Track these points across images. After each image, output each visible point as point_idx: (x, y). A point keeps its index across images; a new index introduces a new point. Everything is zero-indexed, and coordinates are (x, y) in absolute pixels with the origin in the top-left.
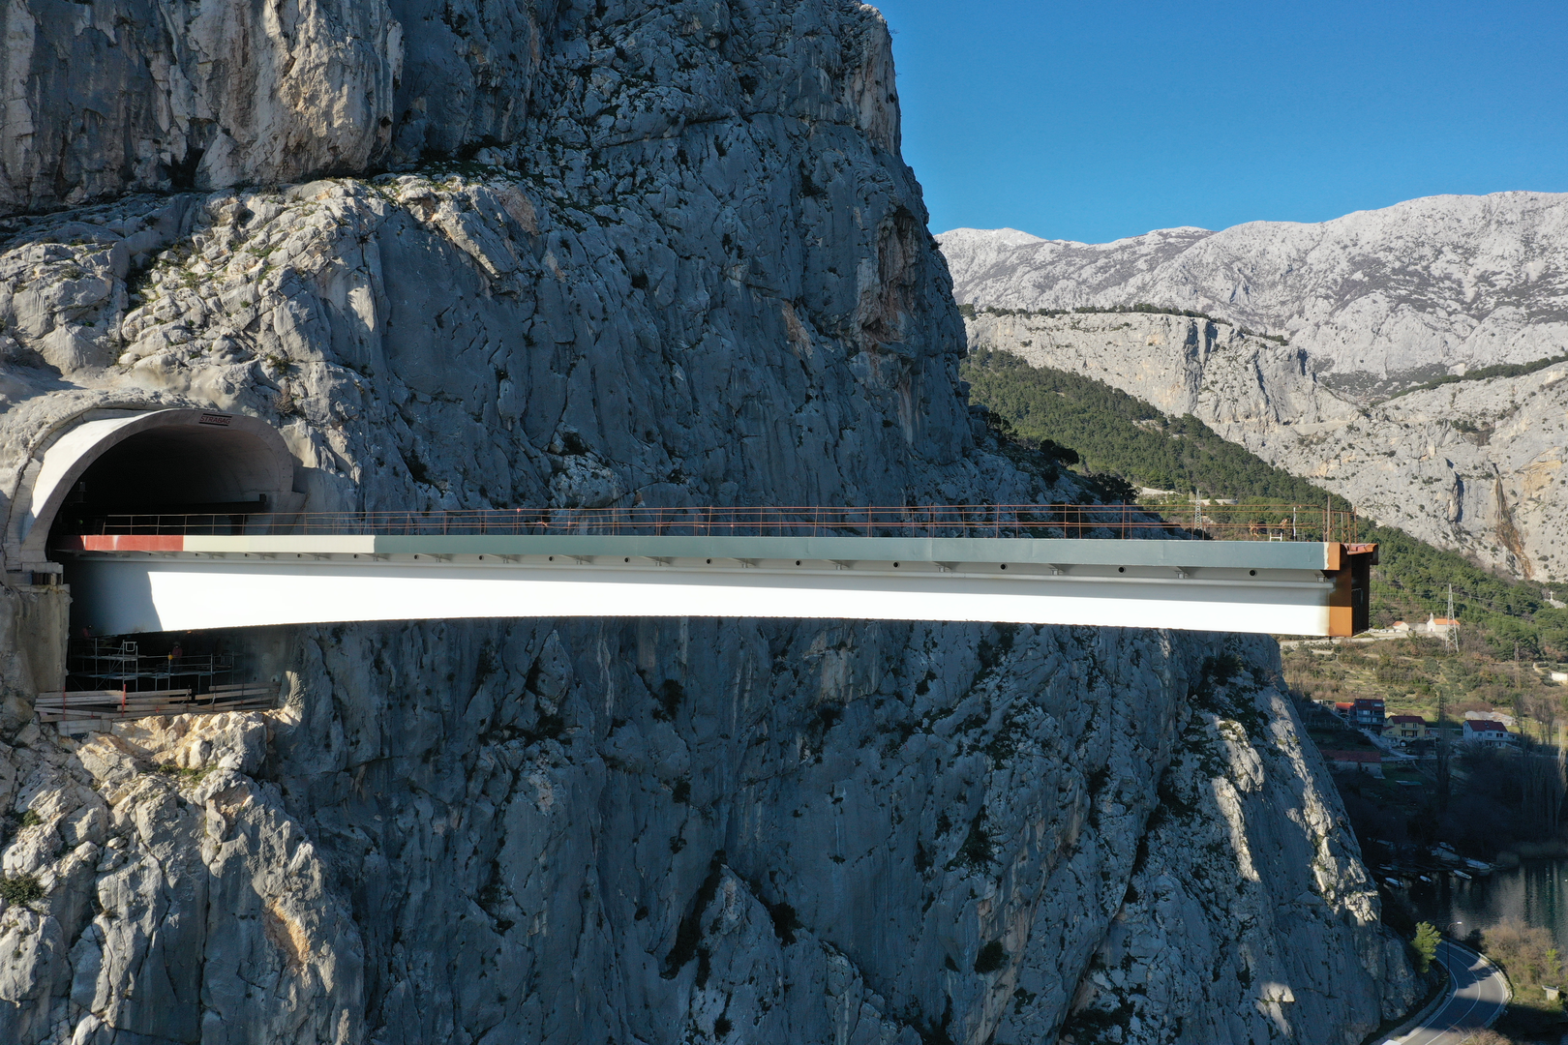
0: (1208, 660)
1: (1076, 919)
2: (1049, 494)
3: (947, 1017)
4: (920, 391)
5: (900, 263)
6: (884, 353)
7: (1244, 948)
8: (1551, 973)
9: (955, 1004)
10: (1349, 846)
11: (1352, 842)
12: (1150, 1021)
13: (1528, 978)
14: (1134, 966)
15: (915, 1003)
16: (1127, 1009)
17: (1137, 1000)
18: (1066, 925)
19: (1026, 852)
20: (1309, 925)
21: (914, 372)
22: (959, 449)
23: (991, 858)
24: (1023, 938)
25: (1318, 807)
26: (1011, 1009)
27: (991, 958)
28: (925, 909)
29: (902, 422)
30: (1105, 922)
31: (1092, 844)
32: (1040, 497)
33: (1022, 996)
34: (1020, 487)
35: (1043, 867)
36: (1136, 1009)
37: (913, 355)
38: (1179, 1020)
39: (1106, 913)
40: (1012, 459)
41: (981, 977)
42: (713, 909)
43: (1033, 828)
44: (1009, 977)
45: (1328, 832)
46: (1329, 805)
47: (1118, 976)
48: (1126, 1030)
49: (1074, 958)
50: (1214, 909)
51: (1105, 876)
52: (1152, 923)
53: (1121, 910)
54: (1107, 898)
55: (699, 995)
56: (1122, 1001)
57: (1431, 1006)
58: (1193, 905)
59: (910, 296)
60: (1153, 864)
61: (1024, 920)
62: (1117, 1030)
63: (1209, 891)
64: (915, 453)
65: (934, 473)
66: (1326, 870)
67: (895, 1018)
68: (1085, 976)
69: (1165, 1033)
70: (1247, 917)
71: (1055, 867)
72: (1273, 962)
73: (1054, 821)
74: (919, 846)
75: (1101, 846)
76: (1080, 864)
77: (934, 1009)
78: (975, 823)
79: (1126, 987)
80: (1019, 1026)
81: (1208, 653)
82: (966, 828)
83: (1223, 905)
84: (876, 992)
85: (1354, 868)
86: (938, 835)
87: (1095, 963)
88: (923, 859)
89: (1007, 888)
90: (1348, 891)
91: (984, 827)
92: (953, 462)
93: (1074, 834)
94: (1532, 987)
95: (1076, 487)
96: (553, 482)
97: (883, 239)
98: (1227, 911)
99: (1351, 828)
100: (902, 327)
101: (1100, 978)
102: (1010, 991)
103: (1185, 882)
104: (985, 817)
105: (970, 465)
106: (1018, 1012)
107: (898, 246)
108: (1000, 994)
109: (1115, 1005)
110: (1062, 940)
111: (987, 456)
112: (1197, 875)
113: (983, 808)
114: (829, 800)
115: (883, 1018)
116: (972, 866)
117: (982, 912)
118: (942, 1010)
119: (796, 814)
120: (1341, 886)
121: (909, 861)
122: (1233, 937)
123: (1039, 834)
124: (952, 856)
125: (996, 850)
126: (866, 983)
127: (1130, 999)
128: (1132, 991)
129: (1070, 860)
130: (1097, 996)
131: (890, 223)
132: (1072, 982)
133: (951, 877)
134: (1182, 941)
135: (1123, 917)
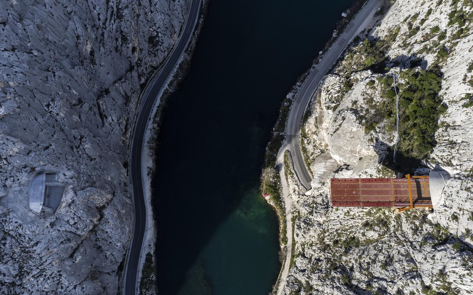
1: (145, 30)
14: (156, 24)
16: (158, 33)
17: (159, 30)
19: (133, 30)
24: (137, 42)
27: (134, 50)
33: (141, 50)
41: (134, 54)
44: (138, 49)
47: (154, 27)
51: (146, 14)
62: (157, 38)
78: (121, 34)
79: (156, 29)
82: (120, 37)
93: (138, 11)
101: (151, 29)
106: (141, 53)
109: (155, 33)
110: (144, 36)
113: (122, 30)
114: (102, 67)
124: (121, 44)
130: (152, 33)
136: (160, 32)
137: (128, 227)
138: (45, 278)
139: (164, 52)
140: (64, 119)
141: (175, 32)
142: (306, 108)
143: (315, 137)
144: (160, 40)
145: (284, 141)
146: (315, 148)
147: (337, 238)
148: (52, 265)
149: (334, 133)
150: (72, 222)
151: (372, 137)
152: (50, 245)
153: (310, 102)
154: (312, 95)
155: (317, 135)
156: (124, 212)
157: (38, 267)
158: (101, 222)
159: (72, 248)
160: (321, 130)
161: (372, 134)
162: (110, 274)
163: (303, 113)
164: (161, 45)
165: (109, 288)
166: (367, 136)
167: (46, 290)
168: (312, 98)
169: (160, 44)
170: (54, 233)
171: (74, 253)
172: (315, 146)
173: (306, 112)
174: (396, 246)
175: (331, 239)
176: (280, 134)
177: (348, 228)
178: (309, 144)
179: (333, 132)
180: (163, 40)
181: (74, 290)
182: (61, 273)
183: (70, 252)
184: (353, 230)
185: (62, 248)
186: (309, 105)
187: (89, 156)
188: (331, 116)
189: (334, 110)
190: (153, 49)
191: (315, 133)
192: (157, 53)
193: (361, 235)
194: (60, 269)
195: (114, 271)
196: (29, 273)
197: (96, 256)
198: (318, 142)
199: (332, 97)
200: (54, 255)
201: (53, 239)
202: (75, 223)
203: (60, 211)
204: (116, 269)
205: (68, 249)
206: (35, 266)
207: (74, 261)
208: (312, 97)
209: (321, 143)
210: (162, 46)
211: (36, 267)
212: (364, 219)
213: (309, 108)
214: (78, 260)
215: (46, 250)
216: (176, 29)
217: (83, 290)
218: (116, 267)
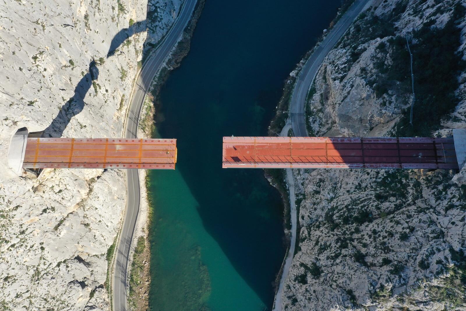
17: (157, 5)
48: (157, 12)
56: (155, 7)
69: (164, 8)
79: (155, 3)
86: (113, 11)
114: (96, 33)
116: (122, 13)
124: (117, 13)
125: (125, 7)
136: (159, 7)
137: (120, 206)
138: (26, 250)
139: (163, 30)
140: (52, 76)
141: (174, 10)
142: (311, 85)
143: (321, 114)
144: (159, 15)
145: (288, 119)
146: (321, 126)
147: (347, 214)
148: (33, 235)
149: (342, 101)
150: (57, 189)
151: (384, 100)
152: (32, 212)
153: (315, 80)
154: (317, 72)
155: (323, 112)
156: (116, 189)
157: (18, 236)
158: (90, 196)
159: (56, 219)
160: (327, 106)
161: (384, 98)
162: (98, 257)
163: (308, 91)
164: (159, 21)
165: (97, 272)
166: (378, 101)
167: (26, 264)
168: (316, 76)
169: (159, 19)
170: (36, 198)
171: (59, 225)
172: (321, 124)
173: (311, 89)
174: (417, 214)
175: (341, 216)
176: (284, 113)
177: (359, 202)
178: (314, 123)
179: (340, 101)
180: (161, 16)
181: (57, 268)
182: (44, 246)
183: (55, 223)
184: (366, 203)
185: (45, 217)
186: (314, 83)
187: (79, 122)
188: (338, 87)
189: (341, 81)
190: (151, 25)
191: (321, 111)
192: (156, 29)
193: (374, 208)
194: (42, 241)
195: (104, 255)
196: (8, 242)
197: (83, 234)
198: (324, 120)
199: (339, 68)
200: (35, 224)
201: (35, 205)
202: (60, 191)
203: (44, 176)
204: (106, 253)
205: (51, 219)
206: (15, 234)
207: (58, 234)
208: (317, 74)
209: (327, 121)
210: (160, 23)
211: (16, 236)
212: (377, 190)
213: (314, 86)
214: (62, 233)
215: (27, 217)
216: (176, 7)
217: (68, 269)
218: (105, 251)
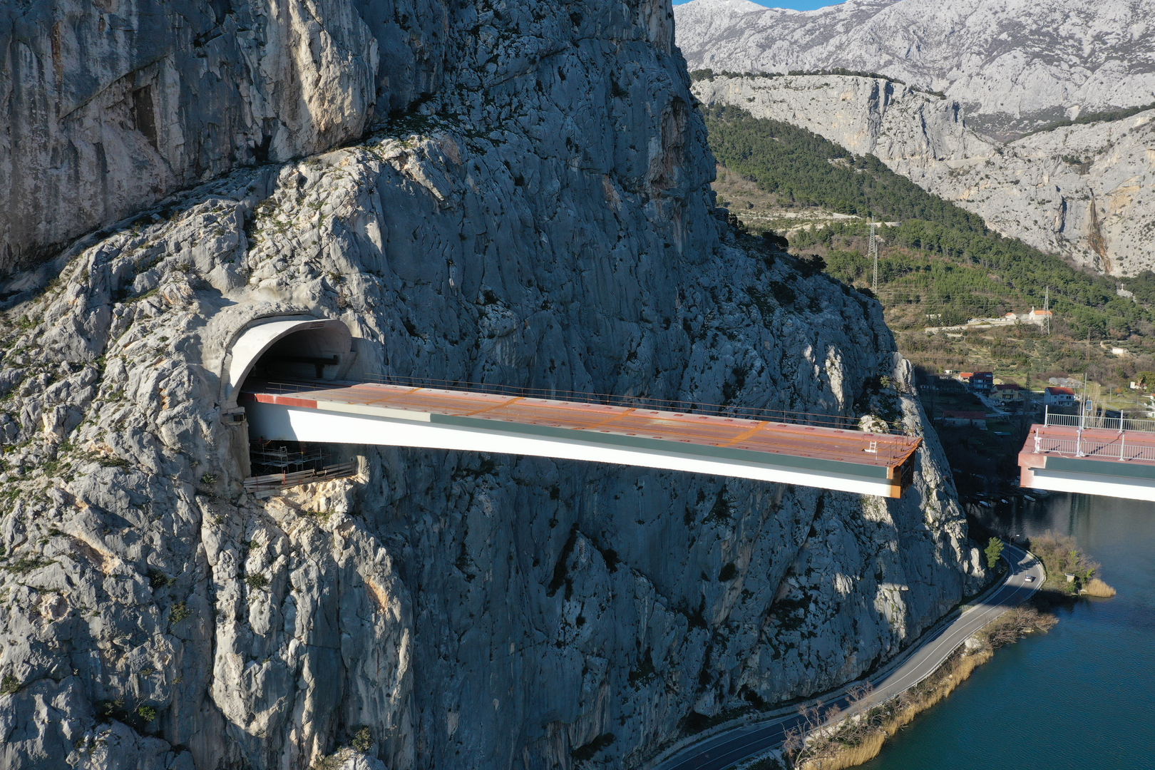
0: (868, 379)
1: (779, 548)
2: (768, 274)
3: (702, 607)
4: (687, 217)
5: (675, 134)
6: (665, 197)
7: (880, 560)
8: (1072, 566)
9: (707, 599)
10: (951, 492)
11: (953, 490)
12: (821, 605)
13: (1057, 568)
14: (813, 573)
15: (684, 600)
16: (808, 598)
17: (814, 593)
18: (773, 552)
19: (750, 511)
20: (921, 543)
21: (683, 205)
22: (711, 250)
23: (729, 516)
24: (747, 560)
25: (932, 471)
26: (740, 601)
27: (729, 572)
28: (690, 547)
29: (676, 241)
30: (796, 549)
31: (789, 504)
32: (762, 277)
33: (746, 594)
34: (750, 270)
35: (760, 519)
36: (813, 598)
37: (683, 196)
38: (838, 604)
39: (797, 544)
40: (744, 248)
41: (722, 584)
42: (572, 556)
43: (754, 496)
44: (738, 583)
45: (937, 486)
46: (940, 469)
47: (803, 580)
48: (807, 611)
49: (777, 571)
50: (863, 537)
51: (797, 522)
52: (825, 549)
53: (806, 541)
54: (798, 535)
55: (567, 604)
56: (805, 594)
57: (994, 587)
58: (850, 535)
59: (681, 153)
60: (826, 513)
61: (748, 551)
62: (802, 611)
63: (860, 527)
64: (683, 259)
65: (695, 271)
66: (934, 509)
67: (673, 609)
68: (784, 580)
69: (829, 612)
70: (882, 541)
71: (767, 518)
72: (897, 567)
73: (767, 491)
74: (687, 510)
75: (796, 504)
76: (782, 516)
77: (695, 602)
78: (720, 495)
79: (807, 586)
80: (744, 611)
81: (867, 374)
82: (714, 498)
83: (868, 535)
84: (662, 595)
85: (952, 506)
86: (698, 503)
87: (789, 572)
88: (689, 517)
89: (739, 533)
90: (947, 520)
91: (725, 497)
92: (707, 260)
93: (779, 498)
94: (1060, 573)
95: (786, 267)
96: (480, 322)
97: (665, 120)
98: (871, 538)
99: (952, 481)
100: (676, 177)
101: (792, 581)
102: (740, 591)
103: (846, 523)
104: (726, 491)
105: (718, 260)
106: (744, 603)
107: (674, 122)
108: (734, 593)
109: (801, 596)
110: (771, 561)
111: (729, 249)
112: (853, 518)
113: (725, 486)
114: (635, 488)
115: (667, 610)
116: (718, 521)
117: (724, 547)
118: (699, 603)
119: (616, 498)
120: (943, 518)
121: (681, 519)
122: (873, 554)
123: (758, 500)
124: (706, 515)
125: (732, 511)
126: (657, 591)
127: (810, 593)
128: (811, 588)
129: (776, 513)
130: (790, 591)
131: (669, 109)
132: (776, 585)
133: (705, 528)
134: (842, 558)
135: (807, 545)
136: (816, 602)
141: (856, 649)
144: (808, 621)
164: (803, 636)
180: (815, 627)
190: (777, 635)
192: (786, 652)
210: (806, 642)
